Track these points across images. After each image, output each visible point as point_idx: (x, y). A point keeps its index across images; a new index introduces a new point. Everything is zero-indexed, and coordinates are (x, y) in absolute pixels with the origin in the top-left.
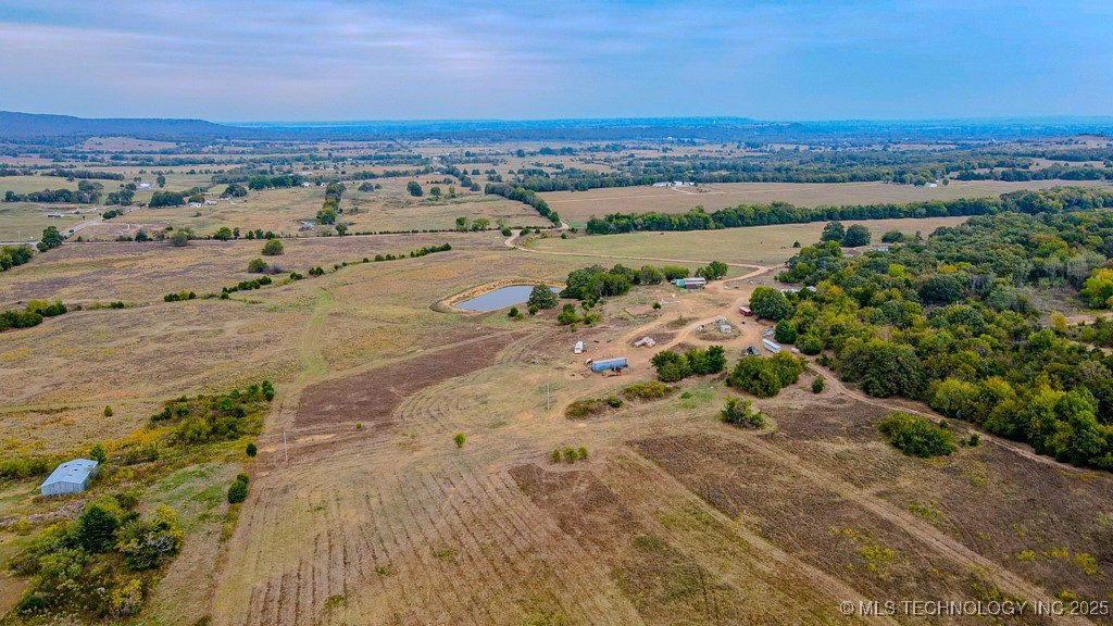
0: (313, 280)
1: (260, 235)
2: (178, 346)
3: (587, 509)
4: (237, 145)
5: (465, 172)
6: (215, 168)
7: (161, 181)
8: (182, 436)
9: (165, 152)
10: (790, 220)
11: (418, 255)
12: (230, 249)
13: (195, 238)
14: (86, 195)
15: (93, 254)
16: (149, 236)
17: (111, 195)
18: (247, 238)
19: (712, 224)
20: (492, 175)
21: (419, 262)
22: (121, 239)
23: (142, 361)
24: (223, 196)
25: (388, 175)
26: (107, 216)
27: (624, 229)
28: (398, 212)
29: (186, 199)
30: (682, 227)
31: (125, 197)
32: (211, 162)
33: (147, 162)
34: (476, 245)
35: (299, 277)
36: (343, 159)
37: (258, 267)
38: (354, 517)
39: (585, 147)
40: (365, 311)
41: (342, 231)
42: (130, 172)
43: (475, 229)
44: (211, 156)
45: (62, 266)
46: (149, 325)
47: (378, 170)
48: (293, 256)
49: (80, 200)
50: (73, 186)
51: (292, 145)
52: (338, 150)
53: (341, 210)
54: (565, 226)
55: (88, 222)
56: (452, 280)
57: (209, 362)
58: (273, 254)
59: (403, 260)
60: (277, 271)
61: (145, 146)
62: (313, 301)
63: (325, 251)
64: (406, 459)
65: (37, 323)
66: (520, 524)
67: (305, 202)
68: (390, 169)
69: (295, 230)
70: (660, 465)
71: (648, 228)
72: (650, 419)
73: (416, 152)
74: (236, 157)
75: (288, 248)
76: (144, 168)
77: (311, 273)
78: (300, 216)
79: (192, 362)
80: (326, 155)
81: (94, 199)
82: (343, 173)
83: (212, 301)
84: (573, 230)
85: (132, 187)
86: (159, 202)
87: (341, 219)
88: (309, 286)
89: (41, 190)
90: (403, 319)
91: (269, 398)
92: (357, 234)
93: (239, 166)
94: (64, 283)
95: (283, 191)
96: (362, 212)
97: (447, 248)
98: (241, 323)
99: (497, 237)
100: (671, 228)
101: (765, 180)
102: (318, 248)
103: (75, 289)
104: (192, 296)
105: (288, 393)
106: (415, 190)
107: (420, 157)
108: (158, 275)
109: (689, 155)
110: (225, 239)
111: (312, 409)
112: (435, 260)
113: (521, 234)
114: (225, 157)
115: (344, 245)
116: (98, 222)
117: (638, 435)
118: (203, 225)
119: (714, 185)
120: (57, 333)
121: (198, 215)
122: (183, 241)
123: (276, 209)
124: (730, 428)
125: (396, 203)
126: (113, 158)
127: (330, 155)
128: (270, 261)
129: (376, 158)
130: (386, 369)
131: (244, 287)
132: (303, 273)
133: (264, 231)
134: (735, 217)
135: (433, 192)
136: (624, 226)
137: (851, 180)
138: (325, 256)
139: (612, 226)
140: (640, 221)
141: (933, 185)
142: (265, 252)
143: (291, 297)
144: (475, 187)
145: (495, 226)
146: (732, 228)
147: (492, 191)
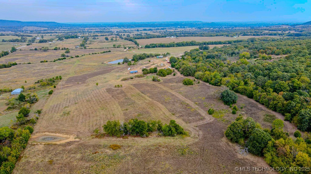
0: (76, 58)
1: (65, 49)
2: (42, 71)
3: (118, 94)
4: (64, 28)
5: (121, 35)
6: (57, 34)
7: (42, 37)
8: (41, 85)
9: (45, 30)
11: (102, 53)
12: (57, 52)
13: (49, 50)
14: (23, 40)
15: (24, 53)
16: (38, 49)
17: (29, 40)
18: (62, 49)
19: (175, 46)
20: (128, 36)
22: (31, 50)
23: (34, 73)
24: (57, 40)
25: (101, 35)
26: (28, 45)
27: (154, 47)
28: (101, 44)
29: (48, 41)
30: (168, 47)
31: (33, 41)
32: (56, 33)
33: (40, 33)
34: (117, 51)
35: (73, 58)
36: (91, 32)
37: (63, 55)
38: (72, 96)
39: (155, 29)
40: (86, 64)
41: (85, 48)
42: (34, 35)
43: (118, 47)
44: (57, 31)
45: (17, 55)
46: (36, 67)
47: (100, 34)
48: (72, 53)
49: (21, 42)
50: (20, 38)
52: (90, 30)
53: (87, 44)
54: (140, 47)
55: (23, 46)
56: (108, 58)
57: (49, 74)
58: (68, 53)
59: (99, 54)
60: (68, 56)
61: (39, 29)
62: (75, 62)
63: (80, 52)
64: (86, 88)
65: (10, 67)
66: (104, 96)
67: (78, 42)
68: (102, 34)
69: (74, 48)
70: (136, 88)
71: (160, 47)
72: (138, 81)
73: (111, 30)
74: (63, 32)
75: (71, 52)
76: (38, 34)
77: (76, 57)
78: (76, 45)
79: (45, 74)
80: (87, 31)
81: (25, 41)
82: (90, 35)
83: (51, 62)
84: (141, 47)
85: (35, 38)
86: (41, 42)
87: (86, 45)
88: (75, 59)
89: (11, 39)
90: (94, 65)
91: (61, 79)
92: (89, 49)
93: (63, 34)
94: (17, 59)
95: (73, 39)
96: (92, 44)
97: (110, 51)
98: (57, 66)
99: (123, 49)
100: (165, 47)
101: (195, 36)
102: (79, 52)
103: (19, 60)
104: (47, 61)
105: (65, 78)
106: (107, 39)
107: (111, 31)
108: (39, 57)
109: (181, 31)
110: (56, 50)
111: (69, 81)
112: (106, 54)
113: (129, 48)
114: (60, 31)
115: (85, 51)
116: (25, 46)
117: (134, 84)
118: (52, 47)
119: (181, 37)
120: (15, 69)
121: (51, 45)
122: (46, 50)
123: (71, 43)
124: (154, 82)
125: (101, 42)
126: (30, 32)
127: (88, 31)
128: (66, 54)
129: (100, 32)
130: (87, 74)
131: (59, 59)
132: (74, 57)
133: (66, 48)
134: (181, 44)
135: (111, 39)
136: (154, 46)
137: (216, 36)
138: (80, 54)
139: (151, 46)
140: (158, 45)
141: (235, 37)
142: (65, 53)
143: (70, 62)
144: (122, 38)
145: (123, 47)
146: (180, 47)
147: (126, 39)
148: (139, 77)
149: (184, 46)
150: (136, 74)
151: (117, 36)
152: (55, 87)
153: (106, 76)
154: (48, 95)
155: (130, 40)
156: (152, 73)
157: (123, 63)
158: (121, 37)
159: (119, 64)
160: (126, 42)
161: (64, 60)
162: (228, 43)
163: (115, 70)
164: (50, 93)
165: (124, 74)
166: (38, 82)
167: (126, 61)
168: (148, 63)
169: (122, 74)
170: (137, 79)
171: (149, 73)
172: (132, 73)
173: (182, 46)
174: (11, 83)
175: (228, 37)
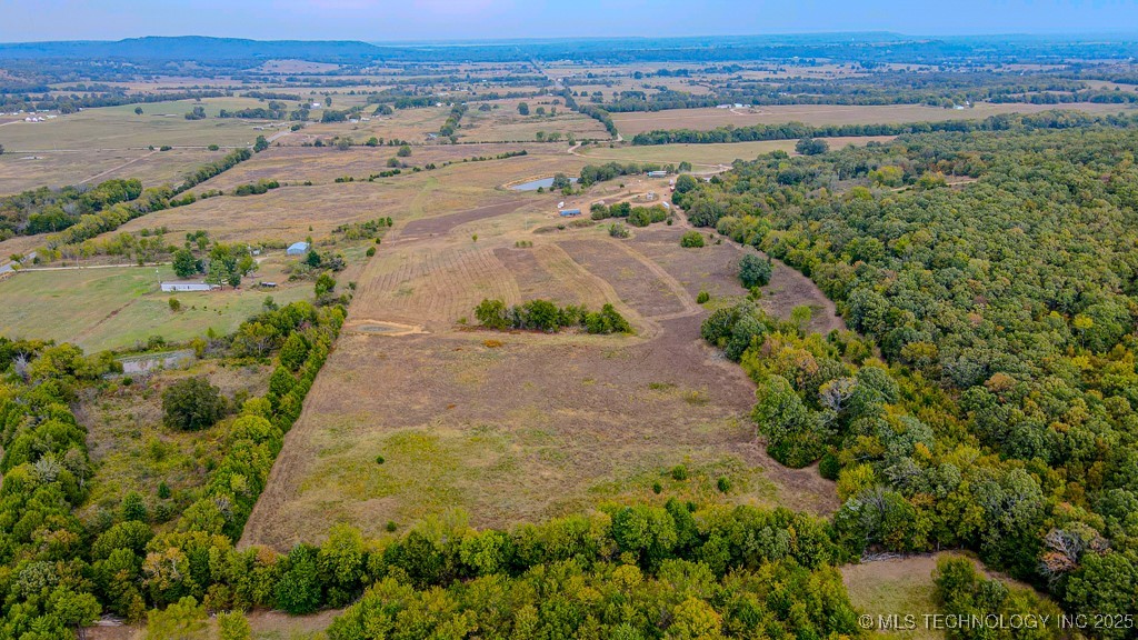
0: (427, 172)
1: (397, 143)
2: (343, 204)
4: (390, 66)
5: (576, 94)
6: (371, 89)
7: (329, 101)
9: (330, 74)
11: (502, 158)
12: (376, 153)
13: (353, 145)
14: (276, 113)
15: (289, 154)
16: (324, 143)
17: (293, 113)
18: (388, 145)
19: (729, 138)
20: (598, 96)
21: (501, 162)
22: (305, 145)
25: (509, 95)
26: (294, 129)
27: (660, 142)
28: (502, 127)
29: (348, 117)
30: (704, 141)
31: (305, 114)
32: (368, 83)
33: (317, 83)
34: (546, 152)
35: (419, 170)
36: (478, 81)
37: (393, 164)
40: (454, 189)
41: (454, 142)
42: (304, 94)
43: (550, 141)
44: (368, 77)
45: (271, 161)
46: (327, 194)
47: (504, 91)
48: (418, 157)
49: (273, 117)
50: (265, 105)
51: (437, 66)
52: (476, 71)
53: (459, 127)
54: (620, 139)
55: (283, 132)
56: (516, 173)
58: (405, 156)
59: (491, 159)
60: (405, 166)
62: (425, 183)
63: (438, 154)
64: (448, 245)
65: (265, 192)
67: (435, 117)
68: (514, 90)
69: (422, 140)
71: (679, 141)
75: (415, 152)
77: (427, 167)
78: (429, 130)
80: (465, 76)
81: (281, 116)
84: (622, 142)
85: (307, 106)
86: (329, 119)
87: (457, 132)
88: (424, 176)
90: (475, 194)
91: (390, 225)
92: (465, 143)
93: (390, 87)
94: (274, 171)
95: (420, 110)
96: (475, 128)
97: (524, 153)
98: (379, 194)
99: (564, 146)
102: (435, 152)
103: (281, 175)
104: (351, 180)
105: (399, 224)
106: (524, 109)
107: (546, 78)
108: (330, 167)
110: (374, 146)
111: (411, 229)
112: (514, 159)
113: (582, 144)
114: (378, 79)
115: (454, 150)
116: (288, 133)
117: (563, 241)
118: (359, 136)
119: (769, 107)
120: (276, 197)
121: (356, 128)
122: (345, 147)
123: (413, 125)
125: (505, 120)
126: (287, 80)
127: (468, 76)
128: (401, 160)
129: (506, 80)
131: (383, 175)
132: (421, 168)
133: (401, 140)
134: (749, 133)
135: (538, 111)
136: (661, 139)
137: (897, 103)
138: (439, 158)
139: (650, 139)
140: (674, 135)
141: (960, 108)
142: (399, 155)
143: (411, 181)
144: (574, 108)
145: (564, 138)
146: (746, 142)
147: (583, 111)
148: (579, 225)
149: (759, 139)
150: (575, 219)
151: (561, 99)
152: (378, 242)
153: (499, 220)
154: (365, 258)
155: (593, 117)
156: (617, 217)
157: (552, 190)
158: (571, 104)
159: (540, 190)
160: (581, 122)
161: (395, 176)
163: (525, 208)
164: (370, 253)
165: (546, 217)
166: (339, 230)
167: (560, 184)
168: (616, 191)
169: (539, 216)
170: (575, 229)
171: (608, 217)
172: (564, 215)
173: (752, 140)
174: (278, 231)
175: (933, 108)
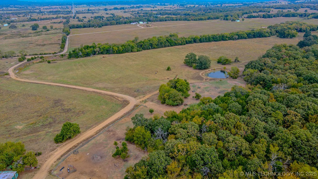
10: (176, 44)
19: (136, 49)
27: (87, 55)
30: (119, 52)
100: (114, 52)
134: (147, 44)
135: (43, 28)
136: (88, 52)
139: (81, 53)
141: (238, 21)
146: (146, 51)
162: (237, 37)
173: (150, 49)
175: (227, 22)
